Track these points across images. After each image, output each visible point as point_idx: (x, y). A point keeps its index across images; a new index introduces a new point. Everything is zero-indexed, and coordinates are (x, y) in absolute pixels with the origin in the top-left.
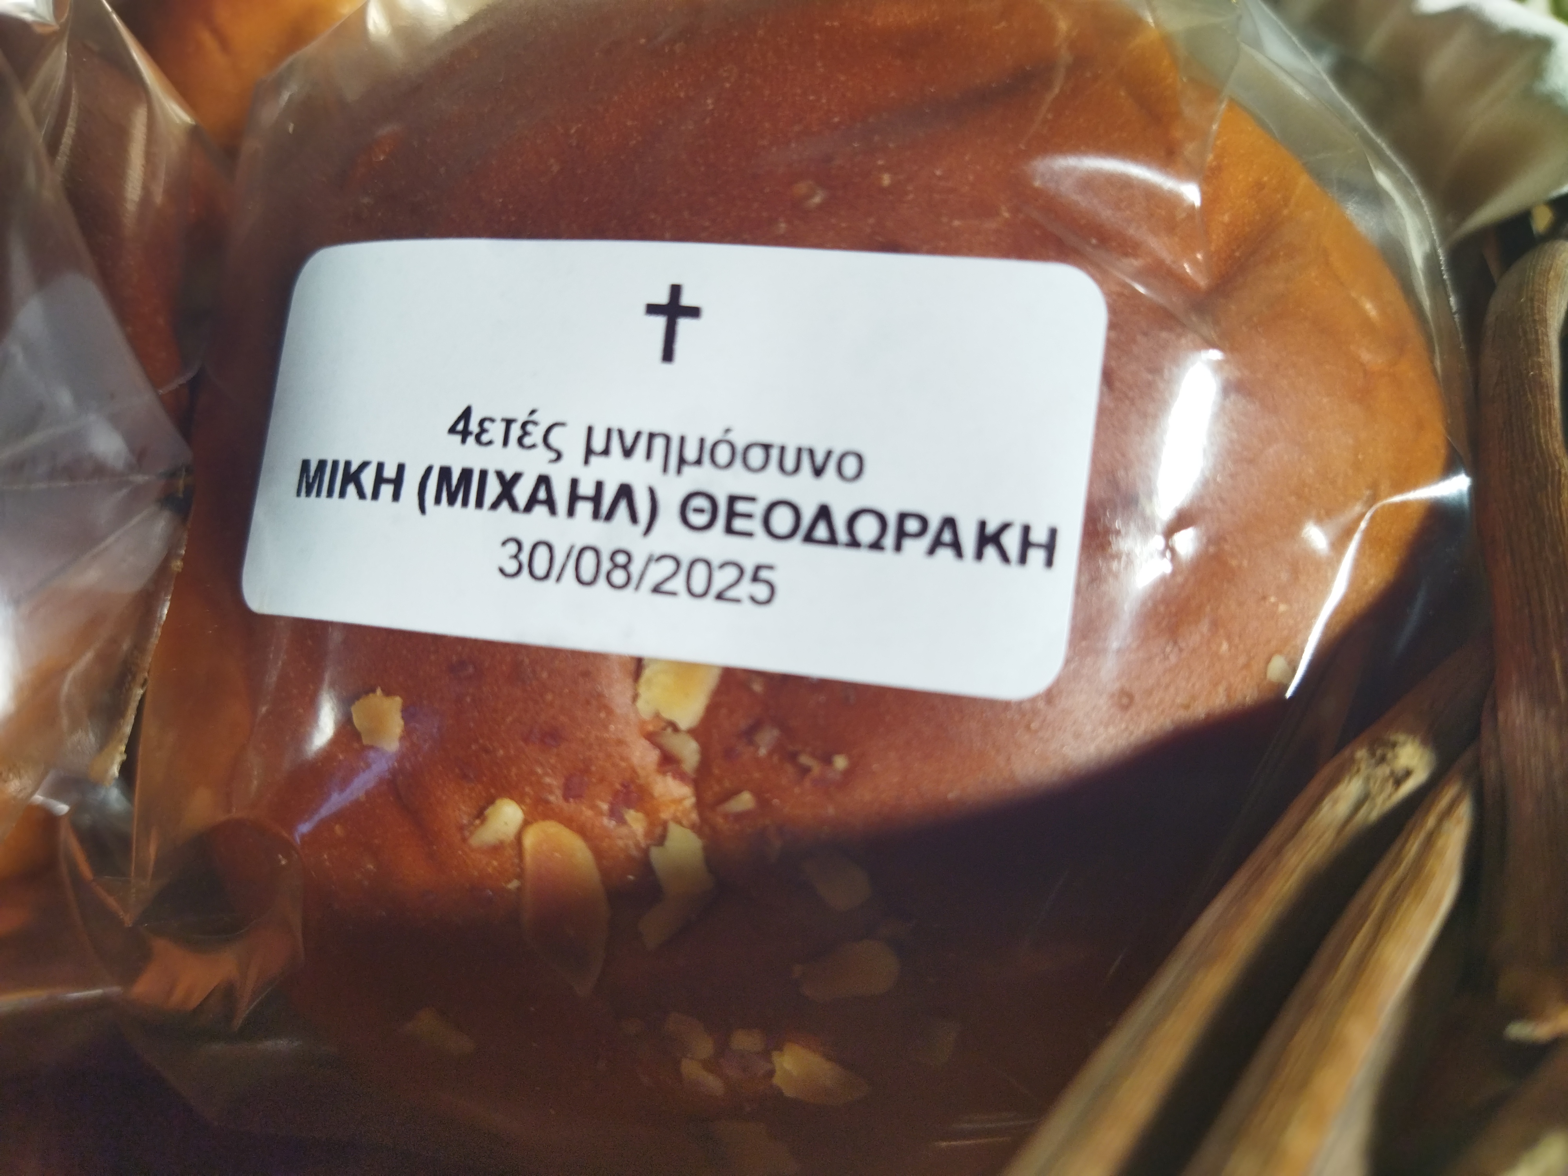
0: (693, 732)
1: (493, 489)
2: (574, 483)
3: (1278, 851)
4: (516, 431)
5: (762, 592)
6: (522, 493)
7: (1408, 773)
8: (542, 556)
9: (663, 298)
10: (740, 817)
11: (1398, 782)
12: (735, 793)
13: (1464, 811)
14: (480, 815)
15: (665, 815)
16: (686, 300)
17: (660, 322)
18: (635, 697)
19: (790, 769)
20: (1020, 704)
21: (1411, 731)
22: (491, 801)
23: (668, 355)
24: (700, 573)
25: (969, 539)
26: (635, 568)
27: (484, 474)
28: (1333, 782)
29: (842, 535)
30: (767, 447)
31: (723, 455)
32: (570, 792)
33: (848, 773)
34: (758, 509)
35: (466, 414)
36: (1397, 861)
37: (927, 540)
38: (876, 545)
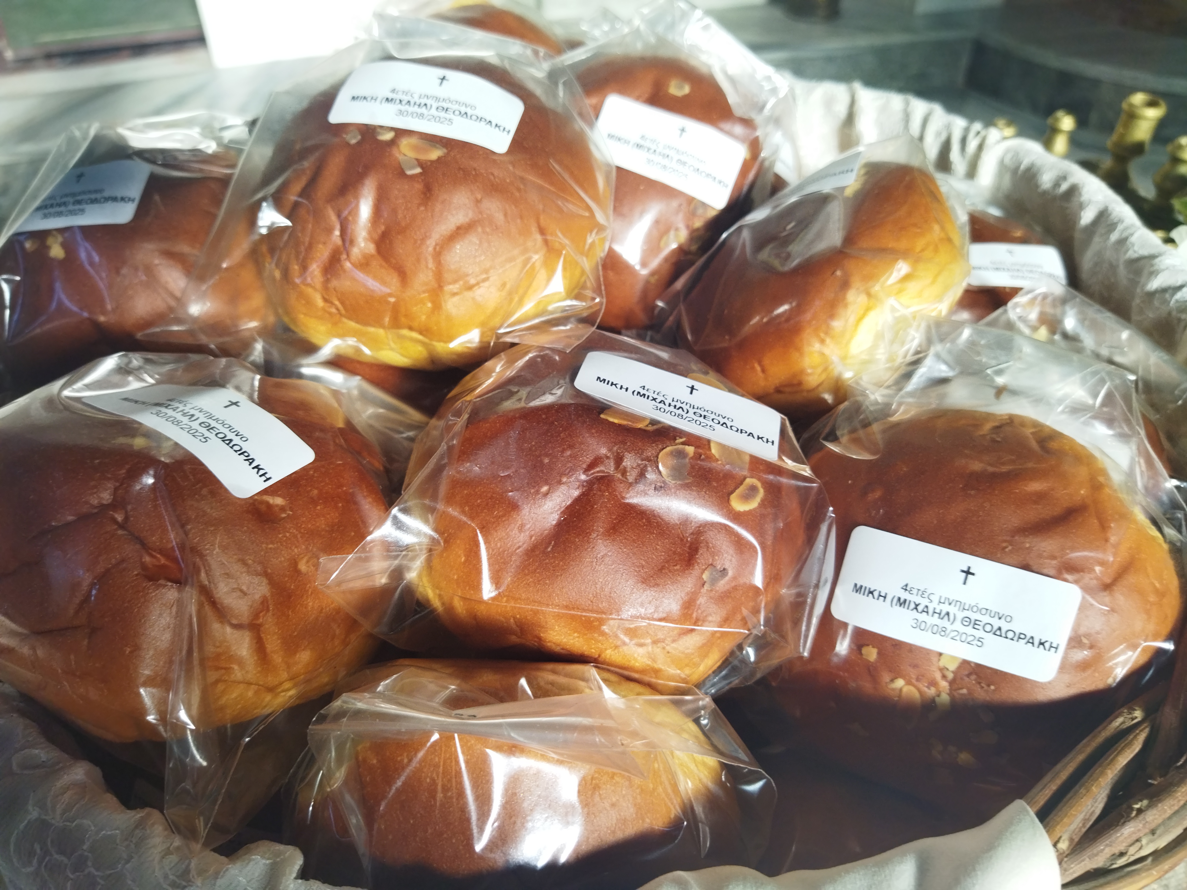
0: (953, 672)
1: (912, 606)
2: (935, 609)
3: (1100, 732)
4: (920, 593)
5: (979, 644)
6: (920, 608)
7: (1136, 718)
8: (923, 624)
9: (965, 569)
10: (962, 694)
11: (1133, 719)
12: (962, 688)
13: (1147, 730)
14: (892, 681)
15: (941, 689)
16: (971, 571)
17: (964, 574)
18: (939, 660)
19: (978, 686)
20: (1042, 683)
21: (1140, 707)
22: (896, 678)
23: (965, 583)
24: (964, 636)
25: (1036, 642)
26: (947, 632)
27: (910, 601)
28: (1117, 717)
29: (1003, 635)
30: (987, 610)
31: (975, 609)
32: (918, 680)
33: (994, 690)
34: (982, 624)
35: (906, 585)
36: (1127, 739)
37: (1025, 641)
38: (1012, 639)
